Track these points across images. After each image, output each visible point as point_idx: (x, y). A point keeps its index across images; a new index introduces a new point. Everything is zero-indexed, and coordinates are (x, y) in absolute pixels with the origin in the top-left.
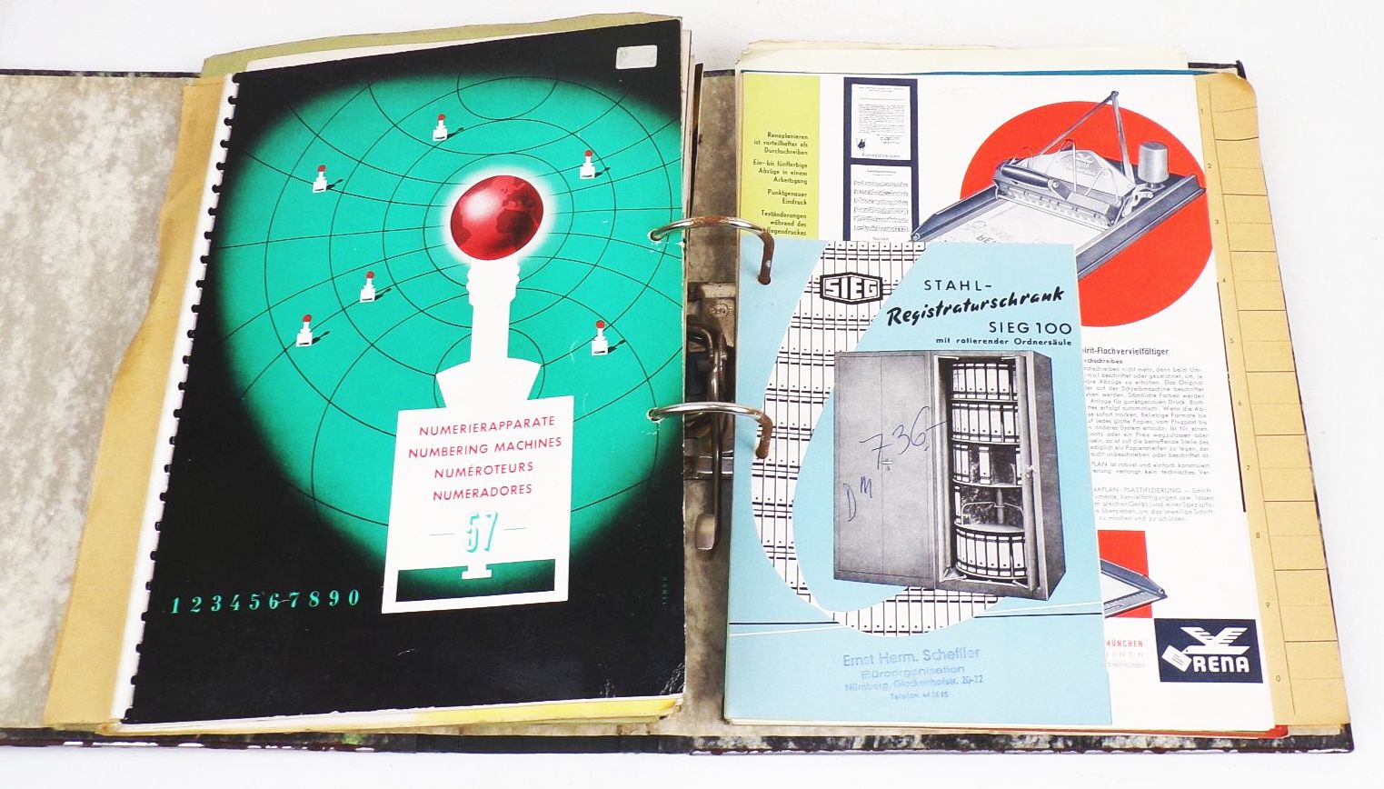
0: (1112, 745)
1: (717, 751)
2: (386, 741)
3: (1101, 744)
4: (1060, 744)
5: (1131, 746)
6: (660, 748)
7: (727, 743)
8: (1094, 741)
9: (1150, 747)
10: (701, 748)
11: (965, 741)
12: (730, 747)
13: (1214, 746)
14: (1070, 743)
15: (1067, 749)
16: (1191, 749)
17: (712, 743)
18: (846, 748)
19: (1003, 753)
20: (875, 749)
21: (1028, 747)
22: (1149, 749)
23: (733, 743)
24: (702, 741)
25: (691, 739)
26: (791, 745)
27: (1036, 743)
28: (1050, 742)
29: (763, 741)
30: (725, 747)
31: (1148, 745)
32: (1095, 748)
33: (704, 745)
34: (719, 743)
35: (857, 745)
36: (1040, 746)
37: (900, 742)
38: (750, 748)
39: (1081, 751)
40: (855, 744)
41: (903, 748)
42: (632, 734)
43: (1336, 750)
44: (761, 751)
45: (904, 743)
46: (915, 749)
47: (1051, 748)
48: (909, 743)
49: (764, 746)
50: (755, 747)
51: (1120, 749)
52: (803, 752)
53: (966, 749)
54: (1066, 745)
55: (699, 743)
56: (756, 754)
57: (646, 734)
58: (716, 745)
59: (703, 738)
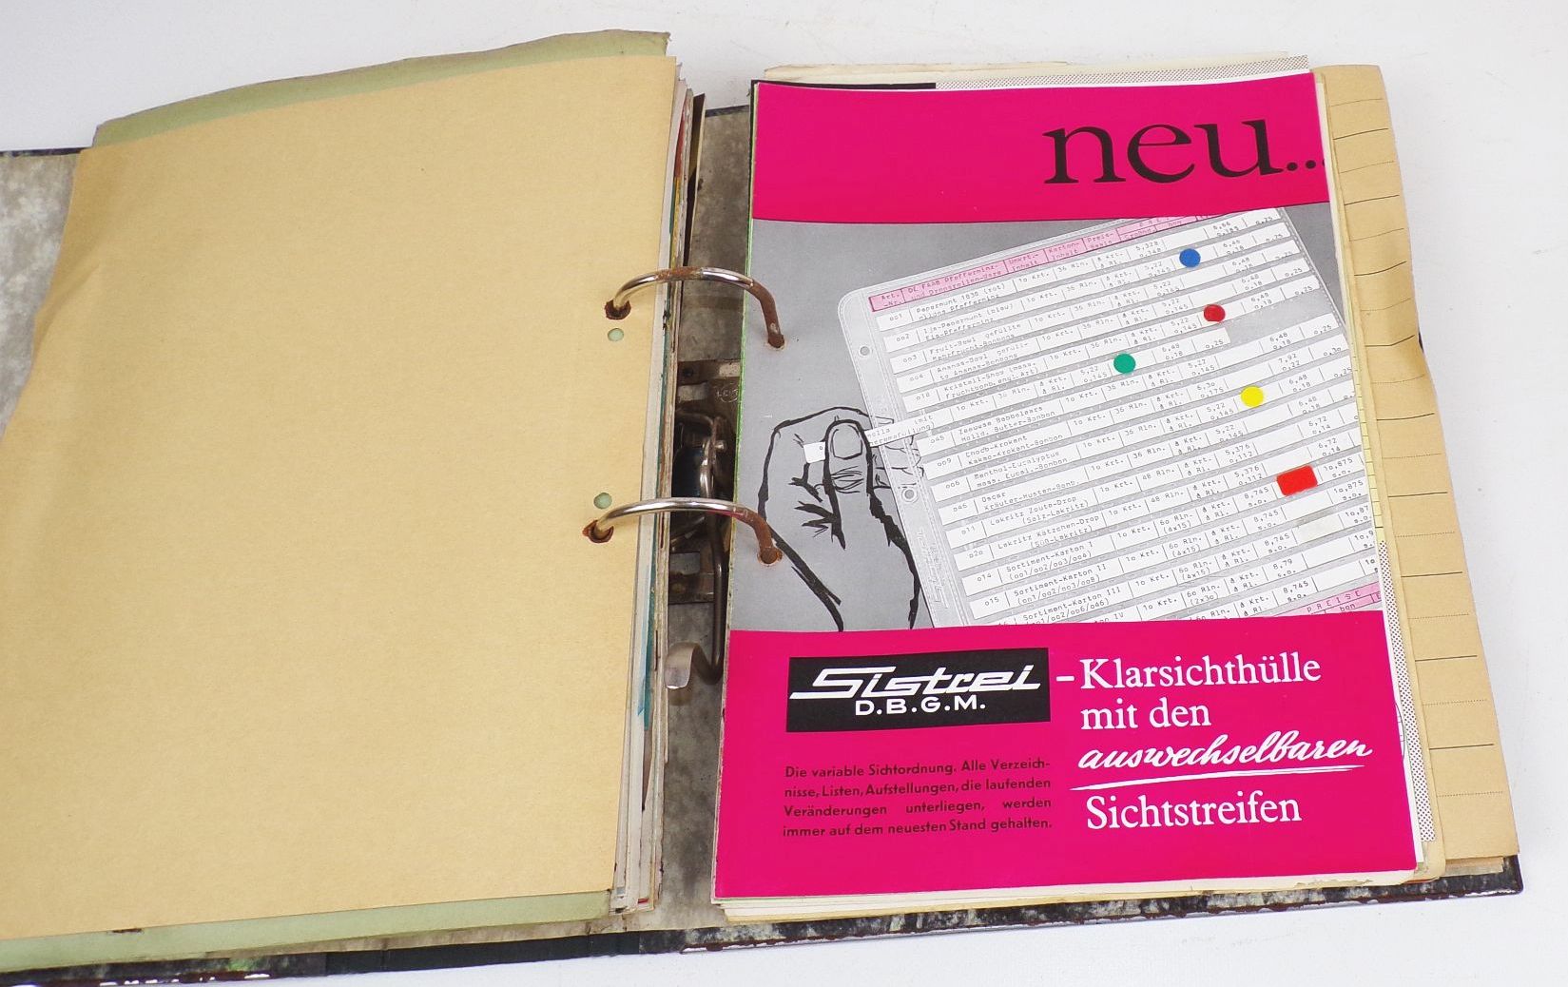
0: (1220, 904)
1: (715, 946)
2: (285, 964)
3: (1206, 905)
4: (1153, 908)
5: (1245, 905)
6: (641, 948)
7: (730, 934)
8: (1195, 902)
9: (1268, 903)
10: (693, 944)
11: (1032, 912)
12: (733, 940)
13: (1347, 897)
14: (1166, 906)
15: (1162, 914)
16: (1318, 903)
17: (709, 936)
18: (881, 932)
19: (1082, 923)
20: (917, 930)
21: (1113, 914)
22: (1266, 907)
23: (736, 935)
24: (696, 935)
25: (682, 933)
26: (811, 932)
27: (1123, 908)
28: (1140, 906)
29: (774, 929)
30: (726, 940)
31: (1265, 902)
32: (1199, 910)
33: (700, 938)
34: (719, 936)
35: (895, 925)
36: (1129, 911)
37: (949, 919)
38: (758, 939)
39: (1181, 915)
40: (892, 924)
41: (954, 927)
42: (604, 932)
43: (1500, 892)
44: (771, 942)
45: (955, 920)
46: (969, 927)
47: (1143, 913)
48: (961, 919)
49: (776, 936)
50: (765, 938)
51: (1231, 909)
52: (824, 940)
53: (1034, 922)
54: (1162, 909)
55: (692, 938)
56: (765, 947)
57: (622, 931)
58: (714, 938)
59: (698, 930)
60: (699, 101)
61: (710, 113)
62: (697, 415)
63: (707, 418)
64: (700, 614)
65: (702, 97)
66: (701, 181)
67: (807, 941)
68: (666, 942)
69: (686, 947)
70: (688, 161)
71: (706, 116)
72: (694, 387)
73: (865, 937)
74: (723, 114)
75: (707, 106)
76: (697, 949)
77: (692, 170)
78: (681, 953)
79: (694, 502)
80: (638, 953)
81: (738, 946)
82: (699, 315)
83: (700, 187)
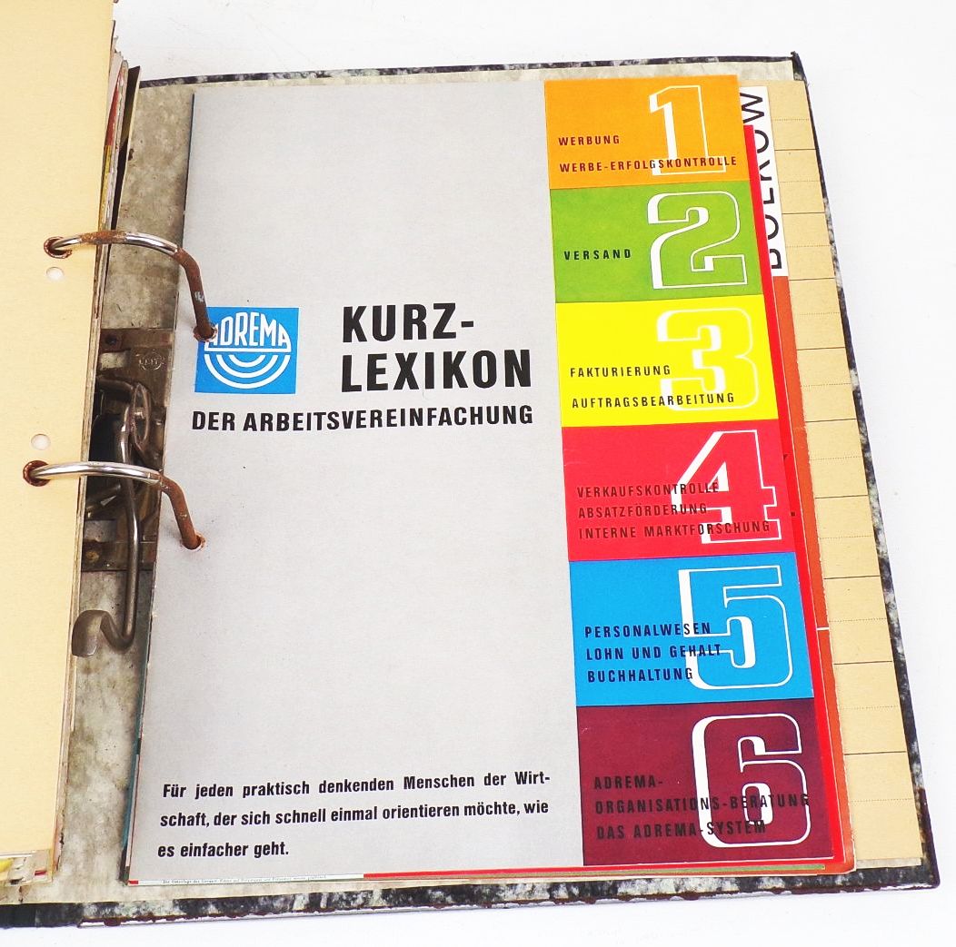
0: (631, 891)
1: (113, 921)
3: (616, 892)
4: (562, 893)
5: (656, 892)
6: (37, 920)
7: (128, 910)
8: (606, 888)
9: (680, 892)
10: (92, 918)
11: (439, 894)
12: (131, 916)
13: (760, 887)
14: (576, 891)
15: (572, 899)
16: (731, 893)
17: (107, 911)
18: (284, 910)
19: (490, 907)
20: (320, 910)
21: (521, 898)
22: (677, 895)
23: (135, 910)
24: (93, 909)
25: (80, 906)
26: (212, 909)
27: (531, 892)
28: (550, 891)
29: (175, 905)
30: (124, 915)
31: (677, 890)
32: (609, 896)
33: (98, 912)
34: (117, 911)
35: (297, 906)
36: (538, 896)
37: (354, 899)
38: (157, 914)
39: (591, 901)
40: (295, 904)
41: (359, 907)
43: (917, 886)
44: (171, 918)
45: (360, 901)
46: (374, 908)
47: (552, 898)
48: (366, 900)
49: (176, 912)
50: (164, 914)
51: (642, 896)
52: (226, 918)
53: (440, 905)
54: (570, 893)
55: (89, 912)
56: (164, 923)
57: (18, 903)
58: (112, 913)
59: (96, 904)
60: (134, 73)
61: (145, 84)
62: (117, 382)
63: (128, 385)
64: (113, 581)
65: (137, 69)
66: (132, 150)
67: (208, 918)
68: (63, 915)
69: (84, 921)
70: (120, 130)
71: (141, 87)
72: (117, 355)
73: (266, 916)
74: (157, 85)
75: (142, 77)
76: (95, 924)
77: (124, 140)
78: (79, 926)
79: (109, 467)
80: (33, 926)
81: (136, 922)
82: (124, 283)
83: (130, 157)
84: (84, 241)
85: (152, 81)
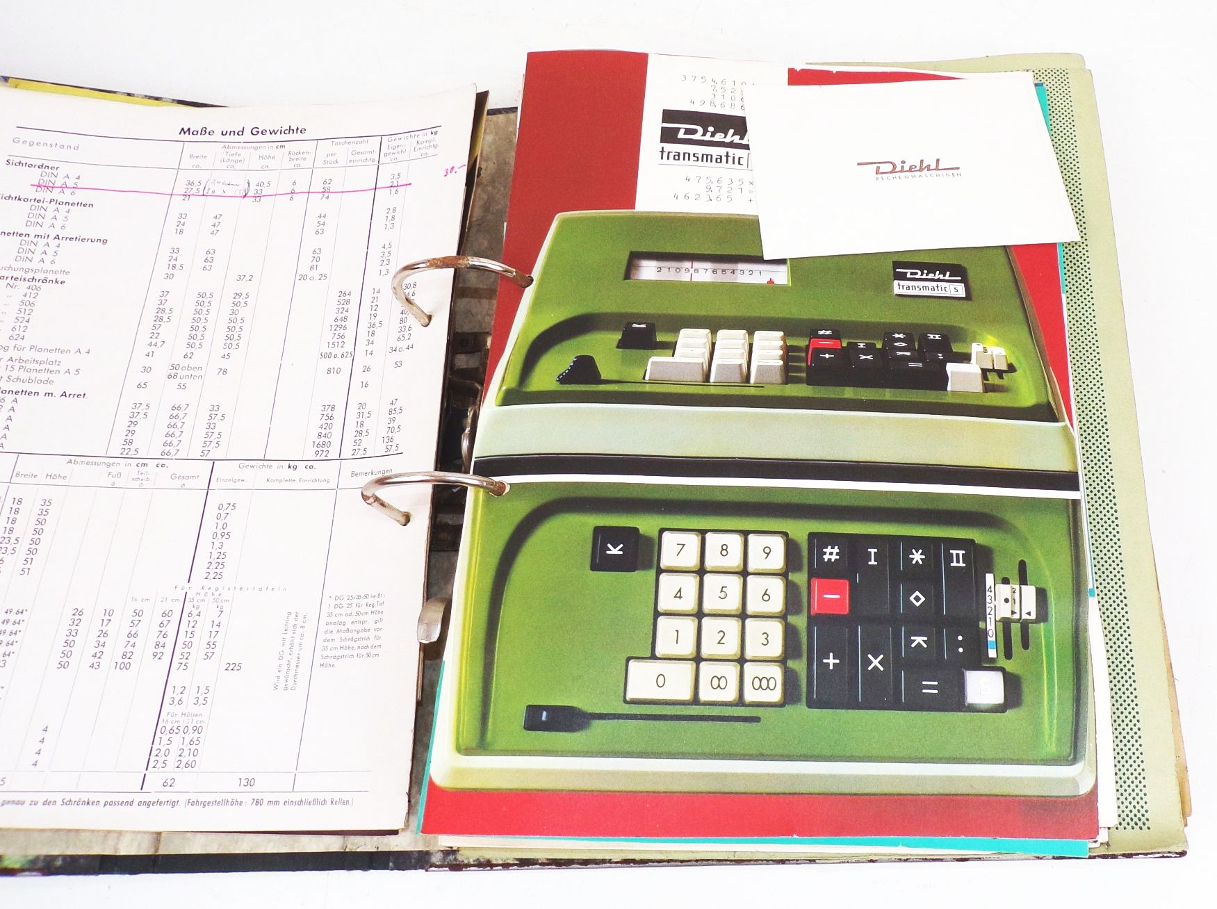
1: (457, 867)
6: (391, 864)
7: (468, 858)
10: (438, 863)
12: (472, 863)
17: (451, 857)
23: (475, 858)
24: (440, 856)
25: (428, 853)
30: (466, 862)
33: (443, 858)
34: (460, 858)
38: (494, 862)
42: (358, 850)
44: (506, 866)
50: (501, 863)
52: (553, 867)
55: (436, 859)
56: (500, 870)
57: (375, 850)
58: (456, 859)
59: (442, 851)
60: (482, 98)
65: (486, 95)
67: (538, 866)
68: (413, 861)
69: (431, 866)
71: (488, 114)
73: (588, 866)
74: (507, 113)
75: (491, 104)
76: (441, 869)
77: (471, 163)
78: (427, 871)
80: (388, 869)
81: (476, 868)
83: (480, 174)
84: (431, 265)
85: (503, 109)
